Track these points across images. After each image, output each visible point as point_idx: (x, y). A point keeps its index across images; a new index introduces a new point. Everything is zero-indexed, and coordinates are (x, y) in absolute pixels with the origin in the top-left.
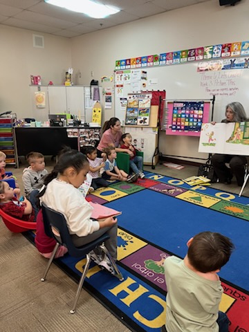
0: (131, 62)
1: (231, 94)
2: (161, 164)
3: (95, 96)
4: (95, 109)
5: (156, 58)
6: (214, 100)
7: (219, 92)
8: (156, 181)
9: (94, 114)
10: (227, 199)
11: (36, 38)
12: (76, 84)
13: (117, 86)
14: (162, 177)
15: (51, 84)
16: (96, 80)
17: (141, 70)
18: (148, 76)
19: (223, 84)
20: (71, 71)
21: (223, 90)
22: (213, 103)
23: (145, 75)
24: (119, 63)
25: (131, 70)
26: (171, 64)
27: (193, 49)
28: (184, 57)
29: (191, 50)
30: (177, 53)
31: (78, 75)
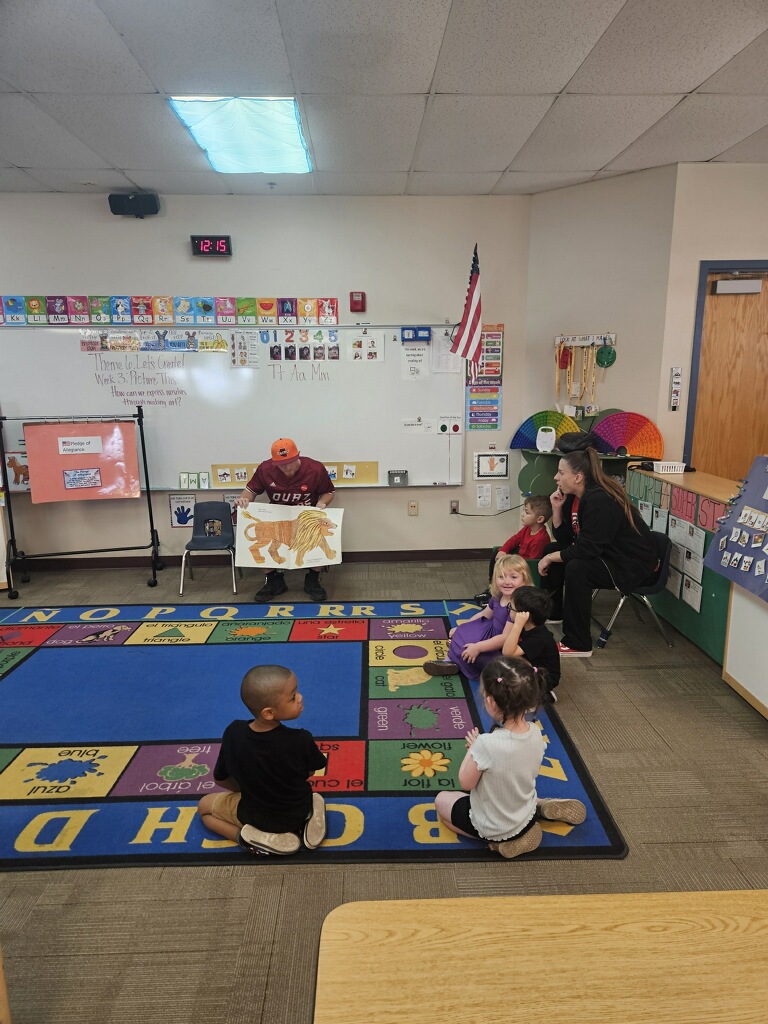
1: (171, 403)
6: (140, 415)
7: (151, 399)
8: (48, 625)
10: (228, 617)
14: (55, 612)
19: (149, 381)
21: (152, 393)
27: (60, 298)
28: (36, 311)
29: (54, 298)
30: (13, 300)
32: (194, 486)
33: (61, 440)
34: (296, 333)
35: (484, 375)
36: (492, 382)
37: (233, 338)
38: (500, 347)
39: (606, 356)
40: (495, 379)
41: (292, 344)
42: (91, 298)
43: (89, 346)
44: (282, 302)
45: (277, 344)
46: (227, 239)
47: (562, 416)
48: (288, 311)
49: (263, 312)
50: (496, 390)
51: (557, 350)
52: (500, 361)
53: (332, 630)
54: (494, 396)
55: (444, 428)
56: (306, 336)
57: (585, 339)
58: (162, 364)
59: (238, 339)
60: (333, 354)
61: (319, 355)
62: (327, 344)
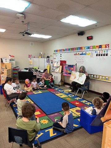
0: (58, 51)
1: (82, 63)
2: (64, 85)
3: (48, 61)
4: (48, 66)
5: (64, 50)
8: (55, 90)
10: (70, 96)
11: (31, 43)
12: (44, 57)
13: (54, 58)
14: (59, 89)
15: (34, 57)
16: (49, 56)
20: (41, 53)
23: (61, 55)
24: (55, 51)
25: (58, 54)
26: (68, 52)
27: (73, 48)
28: (71, 50)
30: (69, 49)
31: (44, 54)
41: (100, 53)
42: (76, 48)
44: (99, 46)
45: (97, 53)
46: (92, 36)
49: (96, 48)
53: (77, 103)
56: (102, 52)
58: (82, 57)
59: (92, 53)
60: (107, 55)
61: (104, 55)
62: (106, 53)
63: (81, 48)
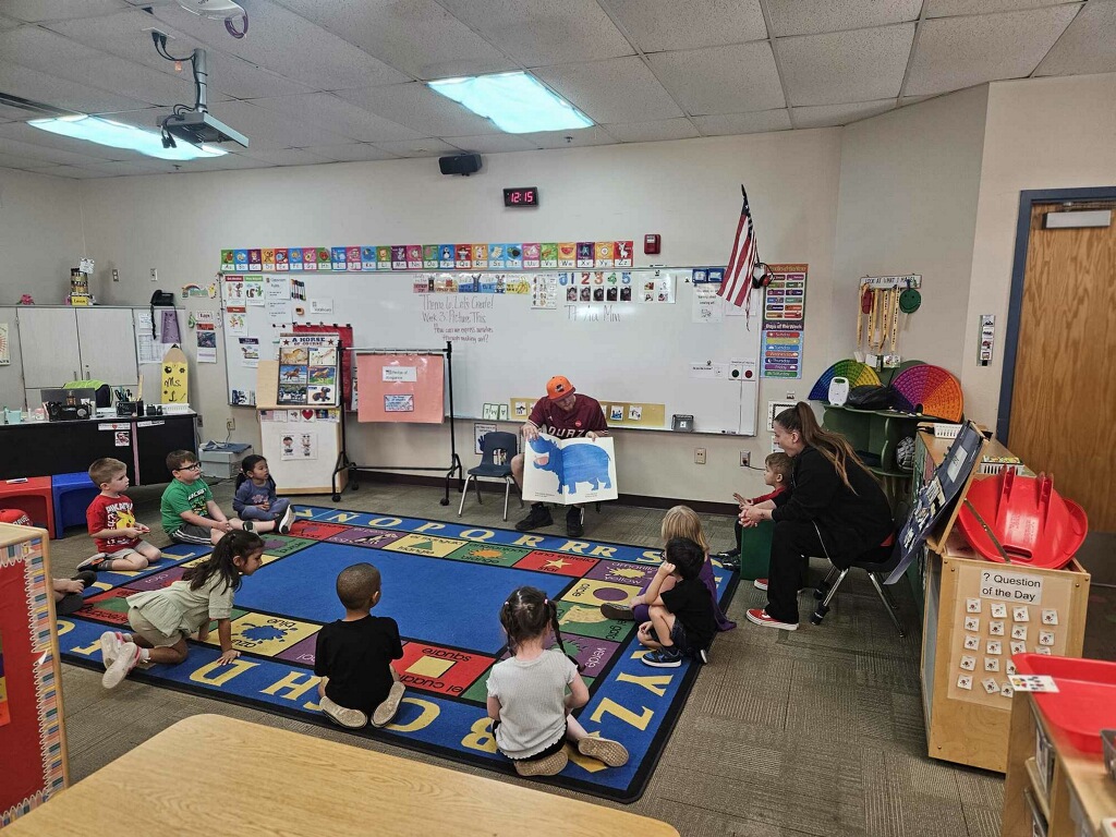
0: (263, 257)
1: (480, 339)
3: (169, 332)
4: (170, 365)
5: (323, 255)
6: (449, 350)
7: (460, 334)
8: (342, 525)
9: (166, 377)
10: (480, 539)
13: (230, 310)
14: (354, 516)
15: (27, 301)
16: (166, 289)
17: (289, 278)
18: (307, 291)
19: (464, 320)
20: (86, 267)
21: (464, 330)
22: (449, 356)
24: (229, 256)
25: (265, 276)
26: (359, 271)
27: (401, 247)
28: (384, 259)
29: (398, 247)
30: (369, 250)
31: (109, 274)
32: (494, 417)
33: (385, 369)
34: (592, 274)
35: (783, 319)
36: (792, 327)
37: (535, 281)
38: (803, 289)
39: (910, 300)
40: (796, 323)
41: (587, 286)
42: (425, 247)
43: (419, 288)
44: (580, 246)
45: (573, 286)
46: (534, 190)
47: (862, 365)
48: (586, 255)
49: (564, 256)
50: (798, 335)
51: (860, 294)
52: (802, 304)
53: (559, 564)
54: (794, 341)
55: (735, 374)
56: (600, 278)
57: (889, 281)
58: (475, 304)
59: (540, 281)
60: (626, 296)
61: (612, 297)
62: (620, 286)
63: (461, 248)
